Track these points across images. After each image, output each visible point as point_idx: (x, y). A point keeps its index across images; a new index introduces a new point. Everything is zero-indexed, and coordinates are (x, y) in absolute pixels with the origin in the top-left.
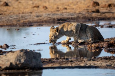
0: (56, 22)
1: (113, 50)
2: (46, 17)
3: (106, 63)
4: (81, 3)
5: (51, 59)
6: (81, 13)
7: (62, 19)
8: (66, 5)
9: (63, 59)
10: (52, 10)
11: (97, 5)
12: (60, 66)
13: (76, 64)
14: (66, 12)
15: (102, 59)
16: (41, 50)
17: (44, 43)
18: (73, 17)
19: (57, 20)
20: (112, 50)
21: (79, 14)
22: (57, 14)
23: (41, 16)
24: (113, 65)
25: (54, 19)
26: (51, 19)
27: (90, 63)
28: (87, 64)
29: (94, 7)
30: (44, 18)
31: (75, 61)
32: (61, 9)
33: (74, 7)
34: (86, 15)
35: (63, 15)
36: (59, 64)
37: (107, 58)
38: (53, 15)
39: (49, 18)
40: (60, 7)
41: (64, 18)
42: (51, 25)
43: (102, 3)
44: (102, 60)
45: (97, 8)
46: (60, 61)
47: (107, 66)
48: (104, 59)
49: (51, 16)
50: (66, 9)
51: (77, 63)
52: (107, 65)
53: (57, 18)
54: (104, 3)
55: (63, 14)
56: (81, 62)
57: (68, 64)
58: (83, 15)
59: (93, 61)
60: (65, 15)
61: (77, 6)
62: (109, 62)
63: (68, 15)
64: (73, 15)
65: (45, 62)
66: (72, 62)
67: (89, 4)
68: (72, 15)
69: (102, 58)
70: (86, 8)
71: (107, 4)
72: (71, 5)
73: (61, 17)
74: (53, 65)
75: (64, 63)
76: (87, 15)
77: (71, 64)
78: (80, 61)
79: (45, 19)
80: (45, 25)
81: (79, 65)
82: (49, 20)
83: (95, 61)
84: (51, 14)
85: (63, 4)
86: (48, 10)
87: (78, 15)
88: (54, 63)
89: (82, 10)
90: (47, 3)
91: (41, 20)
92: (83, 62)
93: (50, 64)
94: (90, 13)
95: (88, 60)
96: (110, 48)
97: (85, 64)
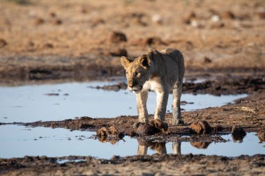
0: (27, 76)
1: (158, 141)
2: (3, 65)
3: (143, 168)
4: (85, 35)
5: (15, 161)
6: (86, 56)
7: (41, 69)
8: (50, 38)
9: (45, 161)
10: (19, 49)
11: (121, 40)
13: (74, 172)
14: (52, 54)
15: (133, 161)
18: (66, 64)
19: (29, 71)
20: (156, 141)
21: (81, 58)
22: (30, 57)
24: (157, 175)
25: (22, 69)
26: (15, 70)
27: (105, 170)
28: (99, 172)
29: (114, 45)
31: (71, 165)
32: (39, 46)
33: (70, 43)
34: (97, 62)
35: (43, 61)
36: (35, 171)
37: (145, 158)
38: (20, 59)
39: (10, 68)
40: (36, 42)
41: (46, 68)
42: (15, 83)
43: (132, 36)
44: (134, 162)
45: (122, 45)
46: (37, 164)
48: (138, 159)
49: (15, 63)
50: (50, 46)
51: (77, 170)
52: (144, 174)
53: (30, 68)
54: (137, 37)
55: (44, 59)
56: (86, 167)
57: (56, 171)
58: (90, 60)
59: (112, 165)
60: (49, 59)
61: (76, 40)
62: (150, 167)
63: (56, 61)
64: (68, 62)
65: (2, 167)
66: (65, 168)
67: (103, 38)
68: (64, 61)
69: (134, 158)
70: (96, 46)
71: (145, 38)
72: (63, 39)
73: (40, 64)
74: (21, 173)
75: (47, 168)
76: (100, 62)
77: (63, 172)
78: (84, 166)
80: (2, 82)
81: (81, 173)
82: (11, 71)
83: (117, 165)
84: (17, 58)
85: (43, 35)
86: (8, 49)
87: (78, 61)
88: (22, 170)
89: (87, 50)
90: (7, 32)
92: (91, 166)
93: (13, 171)
94: (106, 58)
95: (102, 163)
96: (152, 137)
97: (96, 172)
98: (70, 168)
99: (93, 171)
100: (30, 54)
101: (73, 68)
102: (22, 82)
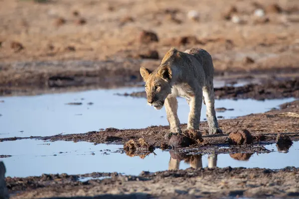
0: (47, 83)
1: (193, 153)
2: (19, 71)
3: (176, 185)
4: (112, 35)
5: (32, 180)
6: (113, 59)
7: (63, 75)
8: (72, 40)
9: (65, 179)
10: (37, 54)
11: (152, 40)
12: (56, 196)
13: (98, 191)
14: (74, 59)
15: (164, 176)
16: (6, 156)
17: (15, 139)
18: (90, 69)
19: (48, 77)
20: (190, 153)
21: (107, 61)
22: (49, 62)
23: (6, 69)
24: (191, 192)
25: (41, 76)
26: (33, 77)
27: (133, 188)
28: (125, 190)
29: (144, 46)
30: (15, 73)
31: (94, 183)
32: (59, 49)
33: (94, 45)
34: (125, 66)
35: (64, 67)
36: (54, 190)
37: (178, 173)
38: (38, 65)
39: (27, 75)
40: (57, 45)
41: (68, 74)
42: (34, 92)
43: (165, 35)
44: (166, 178)
45: (153, 46)
46: (57, 183)
47: (177, 194)
48: (170, 175)
49: (32, 69)
50: (72, 49)
51: (101, 188)
52: (176, 191)
53: (49, 74)
54: (170, 36)
55: (64, 64)
56: (111, 185)
57: (77, 191)
58: (116, 64)
59: (141, 182)
60: (71, 64)
61: (101, 41)
62: (183, 183)
63: (79, 66)
64: (92, 66)
65: (17, 187)
66: (88, 186)
67: (131, 38)
68: (88, 66)
69: (165, 173)
70: (124, 48)
71: (179, 37)
72: (87, 41)
73: (61, 70)
74: (38, 194)
75: (67, 187)
76: (128, 66)
77: (86, 191)
78: (109, 183)
79: (17, 76)
80: (18, 91)
81: (105, 192)
82: (28, 78)
83: (146, 182)
84: (34, 64)
85: (64, 37)
86: (24, 54)
87: (103, 65)
88: (40, 189)
89: (114, 53)
90: (23, 35)
91: (6, 77)
92: (117, 184)
93: (29, 191)
94: (135, 61)
95: (130, 180)
96: (186, 149)
97: (122, 190)
98: (94, 186)
99: (119, 189)
100: (49, 59)
101: (97, 73)
102: (40, 91)
